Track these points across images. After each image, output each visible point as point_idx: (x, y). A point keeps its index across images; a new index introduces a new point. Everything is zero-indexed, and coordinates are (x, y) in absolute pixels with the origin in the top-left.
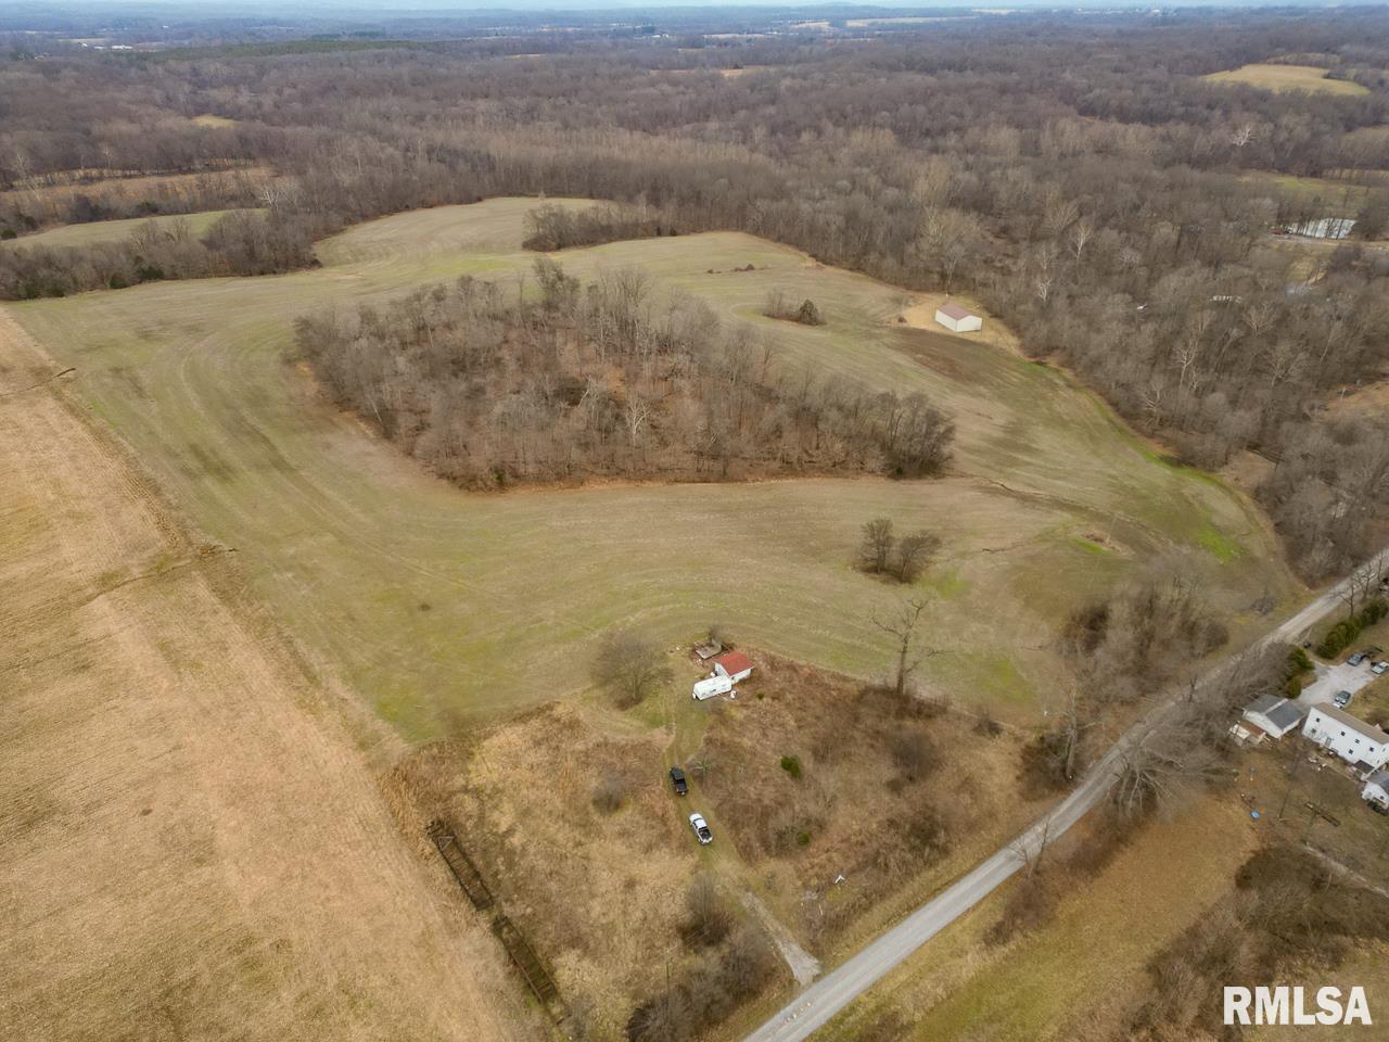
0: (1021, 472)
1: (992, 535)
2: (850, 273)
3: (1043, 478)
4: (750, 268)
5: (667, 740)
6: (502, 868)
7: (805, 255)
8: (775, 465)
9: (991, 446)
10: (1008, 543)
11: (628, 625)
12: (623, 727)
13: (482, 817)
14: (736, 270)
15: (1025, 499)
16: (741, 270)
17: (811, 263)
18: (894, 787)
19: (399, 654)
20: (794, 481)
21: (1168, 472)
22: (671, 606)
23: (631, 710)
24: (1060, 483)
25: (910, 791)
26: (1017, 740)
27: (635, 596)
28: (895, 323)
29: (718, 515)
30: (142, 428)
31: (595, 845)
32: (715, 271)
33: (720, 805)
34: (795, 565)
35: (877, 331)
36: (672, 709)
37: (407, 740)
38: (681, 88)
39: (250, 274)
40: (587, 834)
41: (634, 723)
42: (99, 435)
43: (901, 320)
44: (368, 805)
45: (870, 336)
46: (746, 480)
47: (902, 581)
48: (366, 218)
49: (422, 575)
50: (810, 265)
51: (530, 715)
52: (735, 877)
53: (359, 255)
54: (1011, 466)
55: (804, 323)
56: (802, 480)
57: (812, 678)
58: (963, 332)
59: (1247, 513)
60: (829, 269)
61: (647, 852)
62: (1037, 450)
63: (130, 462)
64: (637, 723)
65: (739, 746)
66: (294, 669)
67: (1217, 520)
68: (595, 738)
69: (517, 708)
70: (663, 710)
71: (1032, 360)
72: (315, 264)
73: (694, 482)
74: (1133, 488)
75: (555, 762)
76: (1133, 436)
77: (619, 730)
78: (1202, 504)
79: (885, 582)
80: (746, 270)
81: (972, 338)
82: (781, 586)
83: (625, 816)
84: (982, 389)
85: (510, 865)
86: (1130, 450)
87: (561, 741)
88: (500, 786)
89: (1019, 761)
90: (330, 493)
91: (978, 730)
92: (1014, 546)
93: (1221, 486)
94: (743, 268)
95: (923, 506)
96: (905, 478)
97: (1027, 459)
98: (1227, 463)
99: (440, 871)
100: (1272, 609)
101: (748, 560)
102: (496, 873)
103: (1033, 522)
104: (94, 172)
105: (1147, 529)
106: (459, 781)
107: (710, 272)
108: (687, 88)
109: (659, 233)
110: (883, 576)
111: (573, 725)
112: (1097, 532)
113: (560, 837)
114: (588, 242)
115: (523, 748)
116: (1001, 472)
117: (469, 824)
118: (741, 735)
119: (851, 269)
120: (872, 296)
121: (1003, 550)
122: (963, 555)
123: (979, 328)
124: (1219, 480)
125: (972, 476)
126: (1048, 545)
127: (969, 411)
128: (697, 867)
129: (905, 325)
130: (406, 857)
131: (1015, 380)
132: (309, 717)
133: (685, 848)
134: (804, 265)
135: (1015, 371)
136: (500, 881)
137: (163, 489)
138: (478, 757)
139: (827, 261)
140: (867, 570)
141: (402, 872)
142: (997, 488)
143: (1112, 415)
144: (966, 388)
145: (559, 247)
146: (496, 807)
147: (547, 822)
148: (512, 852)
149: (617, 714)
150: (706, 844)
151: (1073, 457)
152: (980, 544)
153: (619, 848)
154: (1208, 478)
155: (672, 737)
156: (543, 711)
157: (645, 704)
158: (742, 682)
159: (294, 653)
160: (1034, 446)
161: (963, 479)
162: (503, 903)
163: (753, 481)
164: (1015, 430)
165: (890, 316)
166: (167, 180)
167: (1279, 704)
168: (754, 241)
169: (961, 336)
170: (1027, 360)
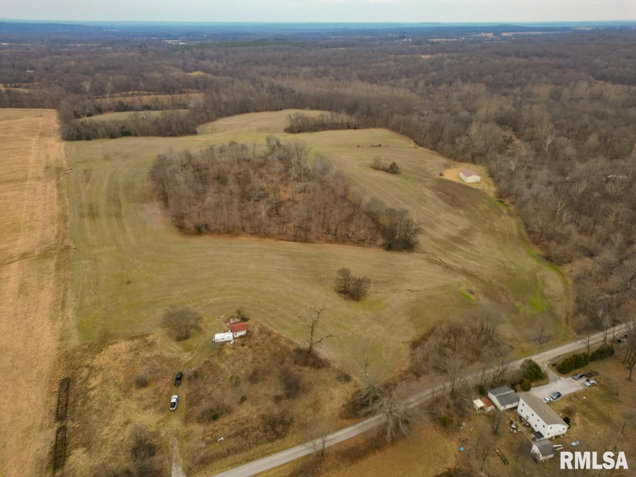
0: (454, 254)
1: (416, 283)
2: (430, 151)
3: (464, 258)
4: (380, 145)
5: (188, 359)
6: (79, 404)
7: (412, 141)
8: (330, 237)
9: (447, 240)
10: (422, 288)
11: (208, 303)
12: (171, 349)
13: (87, 379)
14: (372, 146)
15: (447, 268)
16: (374, 146)
17: (413, 145)
18: (277, 399)
19: (104, 302)
20: (337, 246)
21: (535, 263)
22: (234, 297)
23: (181, 342)
24: (471, 262)
25: (285, 403)
26: (356, 386)
27: (221, 290)
28: (437, 176)
29: (287, 257)
30: (78, 194)
31: (125, 402)
32: (361, 146)
33: (191, 393)
34: (307, 285)
35: (426, 179)
36: (200, 345)
37: (80, 340)
38: (398, 63)
39: (165, 136)
40: (124, 396)
41: (179, 348)
42: (60, 196)
43: (441, 175)
44: (46, 366)
45: (420, 181)
46: (314, 243)
47: (354, 300)
48: (228, 115)
49: (138, 268)
50: (411, 146)
51: (137, 337)
52: (175, 429)
53: (215, 130)
54: (451, 251)
55: (389, 173)
56: (341, 246)
57: (275, 341)
58: (470, 183)
59: (566, 289)
60: (420, 148)
61: (144, 409)
62: (470, 244)
63: (64, 209)
64: (180, 348)
65: (218, 366)
66: (60, 302)
67: (546, 292)
68: (157, 352)
69: (134, 333)
70: (195, 345)
71: (498, 200)
72: (195, 133)
73: (289, 241)
74: (511, 269)
75: (133, 360)
76: (528, 243)
77: (169, 351)
78: (543, 282)
79: (345, 299)
80: (377, 146)
81: (473, 186)
82: (294, 294)
83: (145, 392)
84: (461, 211)
85: (83, 404)
86: (521, 249)
87: (141, 351)
88: (103, 367)
89: (350, 397)
90: (128, 229)
91: (339, 378)
92: (425, 290)
93: (561, 274)
94: (376, 145)
95: (391, 265)
96: (392, 250)
97: (462, 248)
98: (570, 262)
99: (54, 401)
100: (547, 342)
101: (286, 280)
102: (75, 406)
103: (443, 278)
104: (136, 92)
105: (502, 290)
106: (88, 362)
107: (358, 146)
108: (401, 63)
109: (349, 128)
110: (347, 296)
111: (152, 345)
112: (474, 288)
113: (113, 395)
114: (314, 130)
115: (124, 351)
116: (444, 253)
117: (79, 382)
118: (223, 362)
119: (431, 149)
120: (433, 162)
121: (418, 291)
122: (395, 291)
123: (479, 182)
124: (561, 271)
125: (427, 253)
126: (444, 292)
127: (447, 221)
128: (161, 420)
129: (442, 177)
130: (46, 391)
131: (482, 208)
132: (51, 323)
133: (162, 410)
134: (408, 146)
135: (485, 204)
136: (75, 410)
137: (68, 220)
138: (103, 352)
139: (421, 145)
140: (340, 292)
141: (40, 397)
142: (436, 261)
143: (523, 231)
144: (454, 210)
145: (299, 132)
146: (95, 376)
147: (112, 387)
148: (88, 398)
149: (174, 344)
150: (172, 410)
151: (487, 249)
152: (409, 286)
153: (134, 405)
154: (555, 269)
155: (191, 358)
156: (143, 336)
157: (189, 341)
158: (241, 337)
159: (64, 295)
160: (471, 242)
161: (422, 254)
162: (69, 420)
163: (318, 243)
164: (467, 233)
165: (436, 172)
166: (160, 97)
167: (508, 393)
168: (391, 133)
169: (467, 185)
170: (494, 199)
